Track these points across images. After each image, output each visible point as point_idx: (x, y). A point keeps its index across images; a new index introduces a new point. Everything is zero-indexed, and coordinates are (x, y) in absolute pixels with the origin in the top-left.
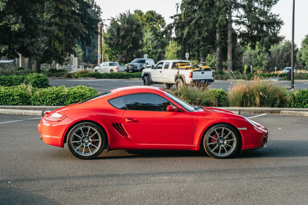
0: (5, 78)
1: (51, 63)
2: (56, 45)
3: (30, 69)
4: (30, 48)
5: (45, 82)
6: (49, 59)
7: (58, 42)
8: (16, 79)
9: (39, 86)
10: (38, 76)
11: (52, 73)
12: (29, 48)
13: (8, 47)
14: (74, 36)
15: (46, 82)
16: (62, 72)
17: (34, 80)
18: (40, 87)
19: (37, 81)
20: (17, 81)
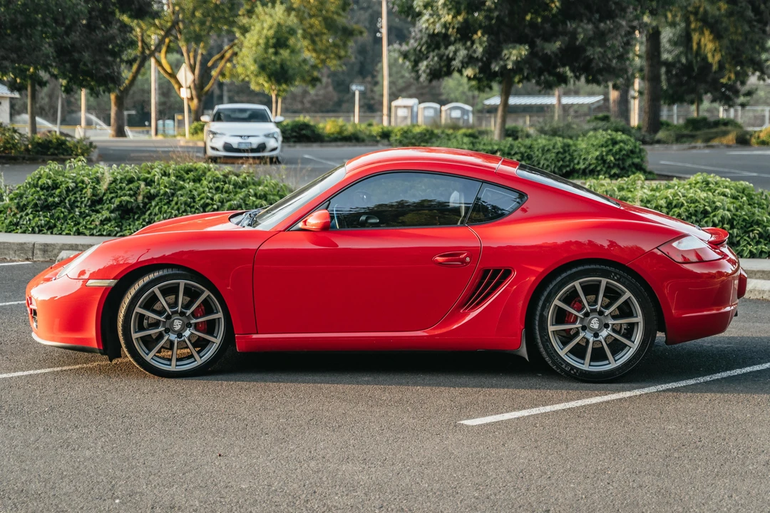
0: (511, 147)
1: (700, 101)
2: (705, 45)
3: (623, 119)
4: (594, 52)
5: (632, 158)
6: (693, 91)
7: (711, 37)
8: (543, 150)
9: (613, 172)
10: (612, 139)
11: (691, 131)
12: (589, 52)
13: (527, 50)
14: (758, 17)
15: (637, 160)
16: (723, 128)
17: (598, 153)
18: (615, 174)
19: (607, 155)
20: (548, 156)
